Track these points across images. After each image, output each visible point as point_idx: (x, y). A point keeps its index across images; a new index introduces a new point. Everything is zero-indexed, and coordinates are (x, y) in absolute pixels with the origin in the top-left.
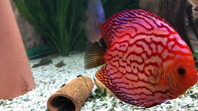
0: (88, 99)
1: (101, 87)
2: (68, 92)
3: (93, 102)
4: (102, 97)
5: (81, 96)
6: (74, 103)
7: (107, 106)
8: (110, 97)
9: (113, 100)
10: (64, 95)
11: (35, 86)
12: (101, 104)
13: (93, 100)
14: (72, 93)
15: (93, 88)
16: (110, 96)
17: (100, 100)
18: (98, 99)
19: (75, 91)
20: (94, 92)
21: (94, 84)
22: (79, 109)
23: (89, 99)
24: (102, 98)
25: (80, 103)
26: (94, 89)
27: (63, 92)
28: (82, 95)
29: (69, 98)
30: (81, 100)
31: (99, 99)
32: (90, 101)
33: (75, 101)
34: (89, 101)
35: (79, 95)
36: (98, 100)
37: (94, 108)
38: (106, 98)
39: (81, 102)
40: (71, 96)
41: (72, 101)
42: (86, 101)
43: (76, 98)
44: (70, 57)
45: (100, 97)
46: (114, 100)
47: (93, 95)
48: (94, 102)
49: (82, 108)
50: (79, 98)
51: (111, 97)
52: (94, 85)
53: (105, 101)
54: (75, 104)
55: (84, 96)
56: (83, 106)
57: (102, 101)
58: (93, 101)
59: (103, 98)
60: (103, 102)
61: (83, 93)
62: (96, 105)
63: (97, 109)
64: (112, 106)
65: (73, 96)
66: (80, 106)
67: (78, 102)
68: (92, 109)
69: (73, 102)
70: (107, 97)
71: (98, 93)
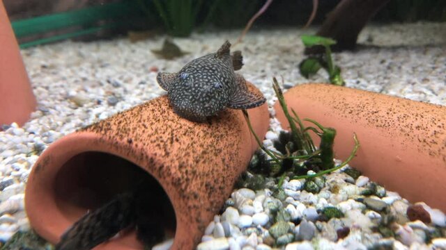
0: (244, 177)
1: (306, 124)
2: (139, 131)
3: (267, 191)
4: (311, 173)
5: (211, 155)
6: (171, 193)
7: (347, 222)
8: (350, 178)
9: (367, 194)
10: (116, 145)
11: (35, 110)
12: (312, 212)
13: (270, 182)
14: (166, 137)
15: (269, 129)
16: (346, 171)
17: (304, 188)
18: (291, 178)
19: (182, 132)
20: (272, 148)
21: (271, 116)
22: (194, 231)
23: (250, 174)
24: (312, 179)
25: (201, 194)
26: (272, 136)
27: (114, 128)
28: (218, 152)
29: (144, 165)
30: (210, 180)
31: (297, 183)
32: (256, 188)
33: (177, 183)
34: (250, 187)
35: (200, 150)
36: (292, 185)
37: (276, 228)
38: (330, 179)
39: (209, 189)
40: (152, 150)
41: (161, 181)
42: (238, 186)
43: (181, 167)
44: (194, 39)
45: (301, 172)
46: (371, 192)
47: (269, 158)
48: (275, 193)
49: (211, 226)
50: (201, 168)
51: (356, 178)
52: (272, 120)
53: (324, 193)
54: (176, 203)
55: (227, 157)
56: (221, 212)
57: (314, 192)
58: (271, 188)
59: (318, 179)
60: (321, 201)
61: (221, 145)
62: (289, 214)
63: (293, 241)
64: (375, 230)
65: (167, 154)
66: (204, 216)
67: (194, 186)
68: (266, 232)
69: (165, 186)
70: (337, 177)
71: (292, 152)
